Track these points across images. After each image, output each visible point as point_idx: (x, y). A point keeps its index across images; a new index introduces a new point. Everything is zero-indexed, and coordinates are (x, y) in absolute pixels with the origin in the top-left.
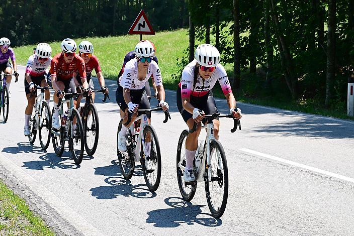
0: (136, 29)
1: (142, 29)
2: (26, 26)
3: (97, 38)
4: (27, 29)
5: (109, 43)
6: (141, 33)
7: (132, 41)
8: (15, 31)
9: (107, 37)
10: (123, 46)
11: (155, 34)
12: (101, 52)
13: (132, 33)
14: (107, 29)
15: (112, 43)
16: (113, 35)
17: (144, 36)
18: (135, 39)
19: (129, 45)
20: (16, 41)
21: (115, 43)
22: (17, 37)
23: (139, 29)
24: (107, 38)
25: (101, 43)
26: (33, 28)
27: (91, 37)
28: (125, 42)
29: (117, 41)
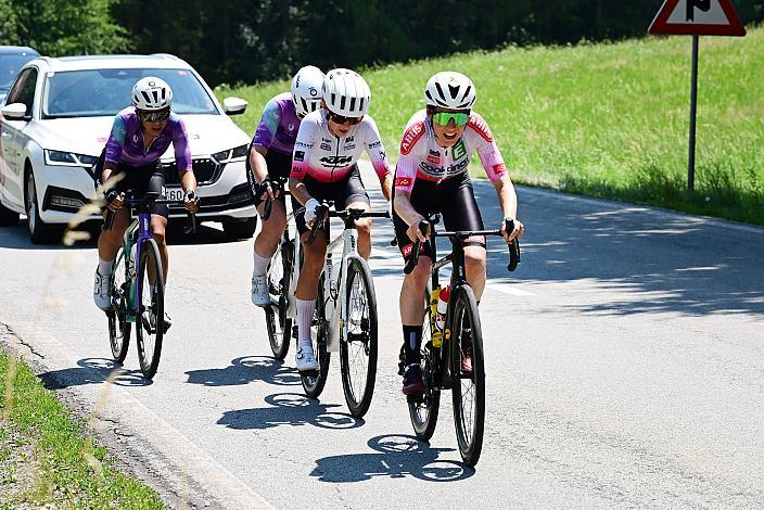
0: (678, 16)
1: (700, 17)
2: (294, 10)
3: (541, 50)
4: (297, 22)
5: (582, 67)
6: (697, 31)
7: (663, 58)
8: (255, 28)
9: (574, 44)
10: (630, 76)
11: (743, 33)
12: (553, 97)
13: (664, 30)
14: (575, 18)
15: (594, 66)
16: (597, 37)
17: (706, 42)
18: (674, 53)
19: (654, 74)
20: (261, 61)
21: (602, 67)
22: (262, 47)
23: (690, 15)
24: (574, 50)
25: (553, 68)
26: (318, 17)
27: (520, 45)
28: (637, 63)
29: (610, 58)
